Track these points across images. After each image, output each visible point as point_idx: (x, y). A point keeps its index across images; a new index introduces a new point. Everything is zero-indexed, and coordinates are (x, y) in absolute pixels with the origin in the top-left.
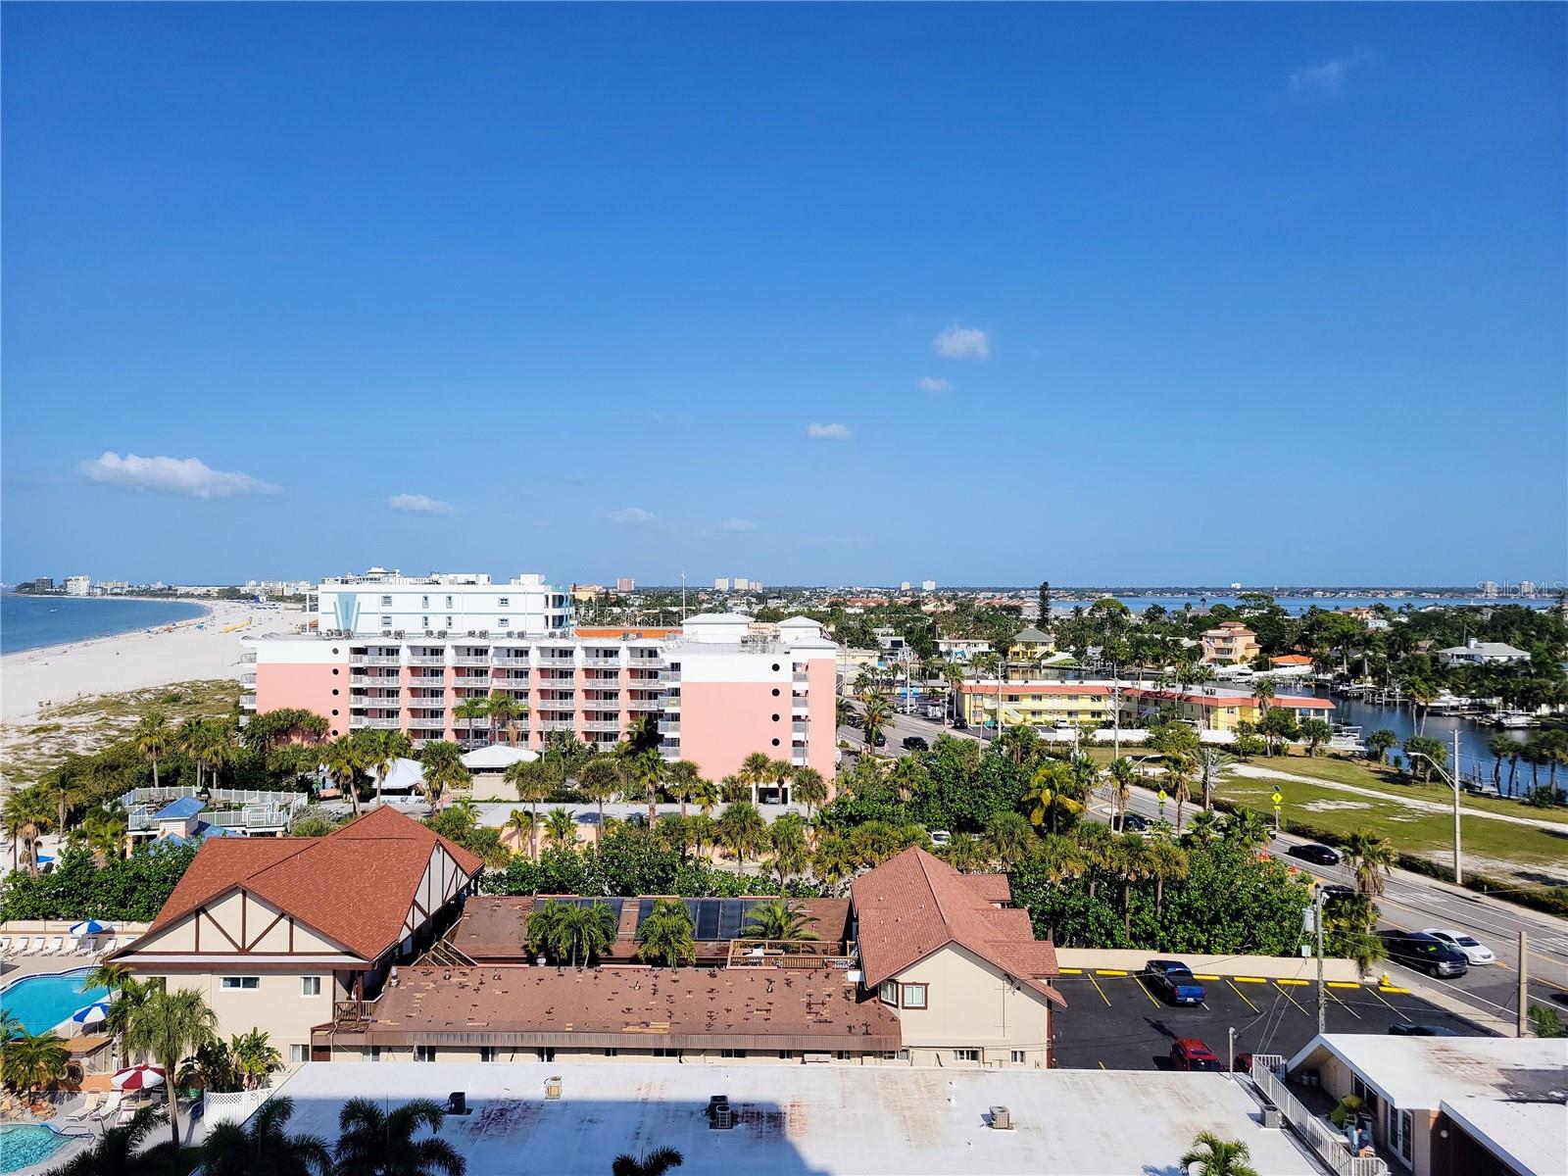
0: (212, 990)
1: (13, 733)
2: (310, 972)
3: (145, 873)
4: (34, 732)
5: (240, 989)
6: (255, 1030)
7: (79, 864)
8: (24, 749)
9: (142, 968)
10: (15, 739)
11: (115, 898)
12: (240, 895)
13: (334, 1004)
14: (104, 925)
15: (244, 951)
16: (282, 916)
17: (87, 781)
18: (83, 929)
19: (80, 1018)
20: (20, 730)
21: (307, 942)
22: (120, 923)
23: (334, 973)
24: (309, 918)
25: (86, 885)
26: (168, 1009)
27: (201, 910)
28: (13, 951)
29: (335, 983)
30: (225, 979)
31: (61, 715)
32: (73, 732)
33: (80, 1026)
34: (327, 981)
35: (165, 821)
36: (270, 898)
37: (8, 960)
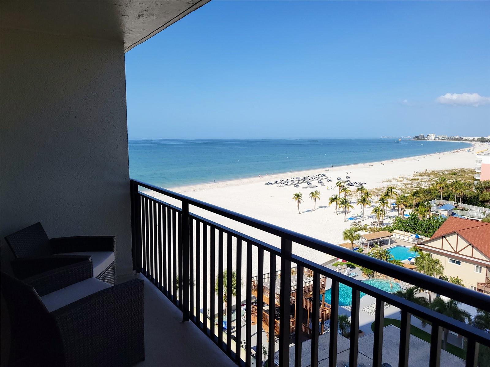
0: (445, 261)
2: (479, 265)
3: (433, 224)
4: (411, 180)
5: (455, 264)
6: (457, 277)
7: (415, 218)
8: (408, 185)
9: (426, 250)
10: (406, 181)
11: (424, 230)
12: (456, 235)
13: (486, 278)
14: (420, 237)
15: (456, 252)
16: (470, 245)
17: (421, 195)
18: (414, 236)
19: (410, 259)
20: (407, 179)
21: (477, 255)
22: (425, 237)
23: (487, 267)
24: (479, 247)
25: (416, 224)
26: (429, 262)
27: (443, 237)
28: (396, 238)
29: (487, 271)
30: (450, 259)
31: (420, 176)
32: (422, 181)
33: (410, 262)
34: (484, 269)
35: (441, 210)
36: (466, 238)
37: (394, 240)
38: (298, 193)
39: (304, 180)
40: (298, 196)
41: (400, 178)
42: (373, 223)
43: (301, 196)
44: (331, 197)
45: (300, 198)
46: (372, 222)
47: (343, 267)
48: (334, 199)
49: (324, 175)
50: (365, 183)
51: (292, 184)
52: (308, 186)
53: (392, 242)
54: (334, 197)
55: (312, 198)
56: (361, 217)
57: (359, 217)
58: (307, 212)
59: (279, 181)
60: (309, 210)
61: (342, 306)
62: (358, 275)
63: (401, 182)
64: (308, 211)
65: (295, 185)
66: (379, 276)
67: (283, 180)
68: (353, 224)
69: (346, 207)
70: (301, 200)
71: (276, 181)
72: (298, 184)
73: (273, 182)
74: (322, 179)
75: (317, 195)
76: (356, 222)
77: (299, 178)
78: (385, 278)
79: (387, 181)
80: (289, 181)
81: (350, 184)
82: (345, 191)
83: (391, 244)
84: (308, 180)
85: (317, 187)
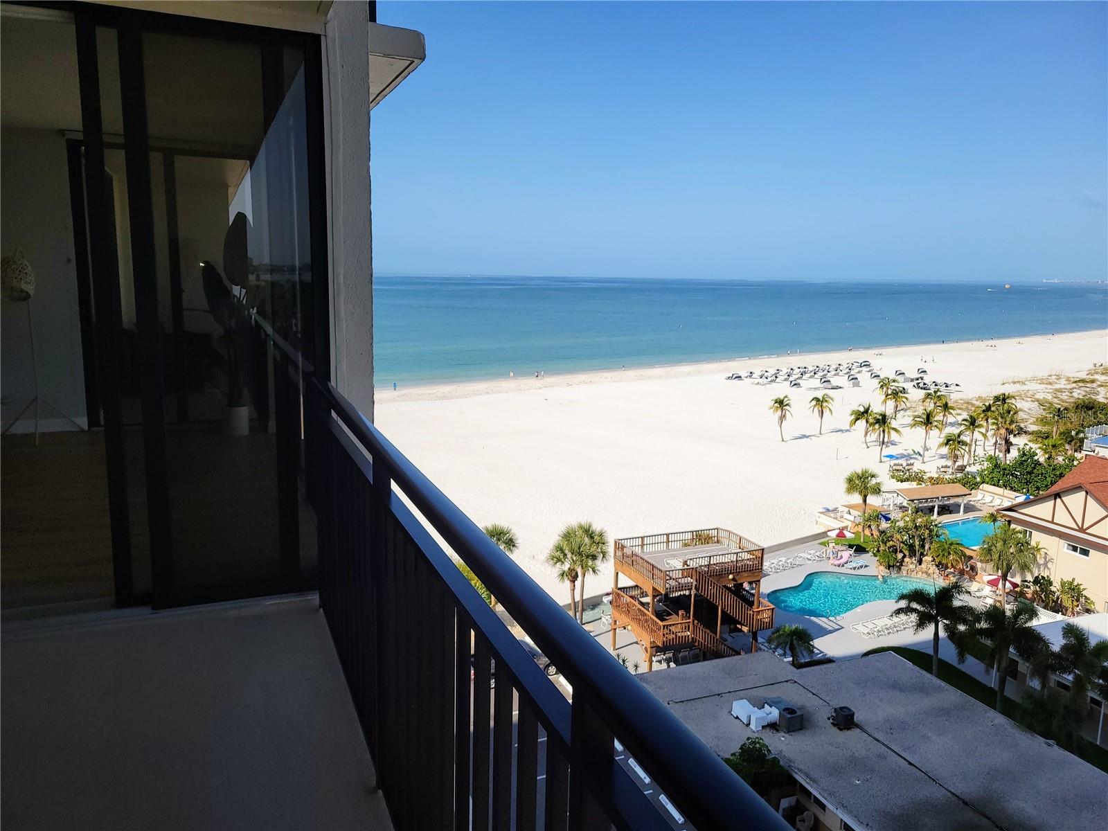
0: (1059, 548)
1: (1063, 381)
4: (1075, 382)
5: (1077, 554)
7: (1028, 460)
8: (1061, 392)
9: (1017, 521)
10: (1062, 384)
12: (1083, 493)
15: (1082, 530)
17: (1071, 415)
18: (1021, 498)
20: (1068, 379)
25: (1031, 473)
26: (1004, 542)
27: (1057, 496)
28: (982, 502)
30: (1069, 545)
31: (1103, 374)
32: (1102, 386)
35: (1100, 447)
36: (1102, 498)
37: (978, 505)
38: (782, 398)
39: (815, 373)
40: (781, 403)
41: (1051, 376)
42: (942, 470)
43: (787, 405)
44: (856, 408)
45: (787, 407)
46: (940, 467)
47: (839, 547)
49: (867, 363)
50: (957, 385)
51: (786, 380)
52: (822, 386)
53: (969, 508)
54: (862, 409)
55: (816, 409)
56: (920, 455)
57: (917, 456)
58: (800, 438)
59: (757, 373)
60: (808, 434)
61: (812, 618)
62: (866, 566)
63: (1049, 386)
64: (804, 436)
65: (791, 382)
66: (913, 571)
67: (766, 372)
68: (894, 467)
69: (884, 431)
70: (787, 412)
71: (751, 373)
72: (799, 381)
73: (743, 374)
74: (859, 372)
75: (827, 404)
76: (901, 465)
77: (805, 368)
78: (924, 575)
79: (1014, 383)
80: (781, 373)
81: (921, 385)
82: (894, 398)
83: (965, 512)
84: (824, 373)
85: (840, 388)
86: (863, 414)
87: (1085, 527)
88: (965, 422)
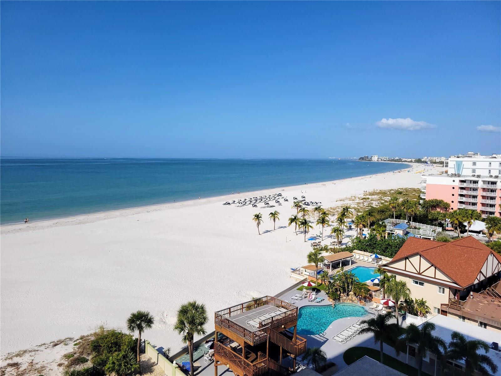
0: (410, 283)
1: (357, 199)
2: (442, 286)
3: (391, 244)
4: (362, 199)
5: (418, 285)
6: (423, 299)
7: (373, 238)
8: (360, 204)
9: (390, 271)
10: (358, 201)
11: (382, 249)
12: (419, 256)
13: (449, 298)
14: (379, 256)
15: (419, 274)
16: (432, 265)
18: (374, 256)
19: (372, 281)
20: (359, 198)
21: (440, 276)
22: (384, 257)
23: (450, 288)
24: (441, 268)
25: (375, 244)
26: (397, 285)
27: (406, 258)
28: (356, 258)
29: (450, 292)
30: (414, 281)
31: (369, 195)
32: (372, 200)
33: (372, 283)
34: (447, 290)
35: (397, 229)
36: (428, 258)
37: (355, 260)
38: (258, 214)
39: (261, 200)
40: (258, 217)
41: (352, 197)
42: (333, 244)
43: (260, 217)
44: (290, 217)
45: (260, 218)
46: (332, 242)
47: (308, 291)
48: (294, 219)
49: (280, 194)
50: (320, 203)
51: (250, 204)
52: (266, 206)
53: (353, 263)
54: (293, 217)
55: (272, 218)
56: (320, 237)
57: (319, 237)
58: (266, 232)
59: (237, 201)
60: (269, 230)
61: (311, 336)
62: (324, 300)
63: (353, 201)
64: (267, 231)
65: (253, 205)
66: (345, 300)
67: (240, 200)
68: (313, 244)
69: (306, 227)
70: (261, 220)
71: (234, 201)
72: (256, 204)
73: (231, 202)
74: (279, 198)
75: (277, 215)
76: (316, 243)
77: (256, 198)
78: (351, 301)
79: (341, 200)
80: (246, 201)
81: (306, 203)
82: (303, 211)
83: (352, 264)
84: (265, 200)
85: (274, 206)
86: (293, 220)
87: (421, 273)
88: (338, 221)
